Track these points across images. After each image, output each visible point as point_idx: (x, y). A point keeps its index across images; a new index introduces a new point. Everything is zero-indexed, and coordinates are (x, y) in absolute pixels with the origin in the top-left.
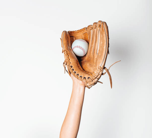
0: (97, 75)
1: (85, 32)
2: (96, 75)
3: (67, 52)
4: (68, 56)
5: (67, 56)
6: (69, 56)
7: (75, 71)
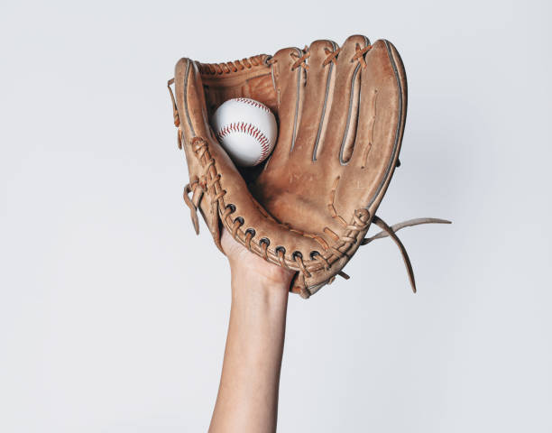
0: (347, 245)
1: (257, 74)
2: (345, 242)
3: (207, 145)
4: (213, 164)
5: (209, 163)
6: (216, 164)
7: (252, 228)
